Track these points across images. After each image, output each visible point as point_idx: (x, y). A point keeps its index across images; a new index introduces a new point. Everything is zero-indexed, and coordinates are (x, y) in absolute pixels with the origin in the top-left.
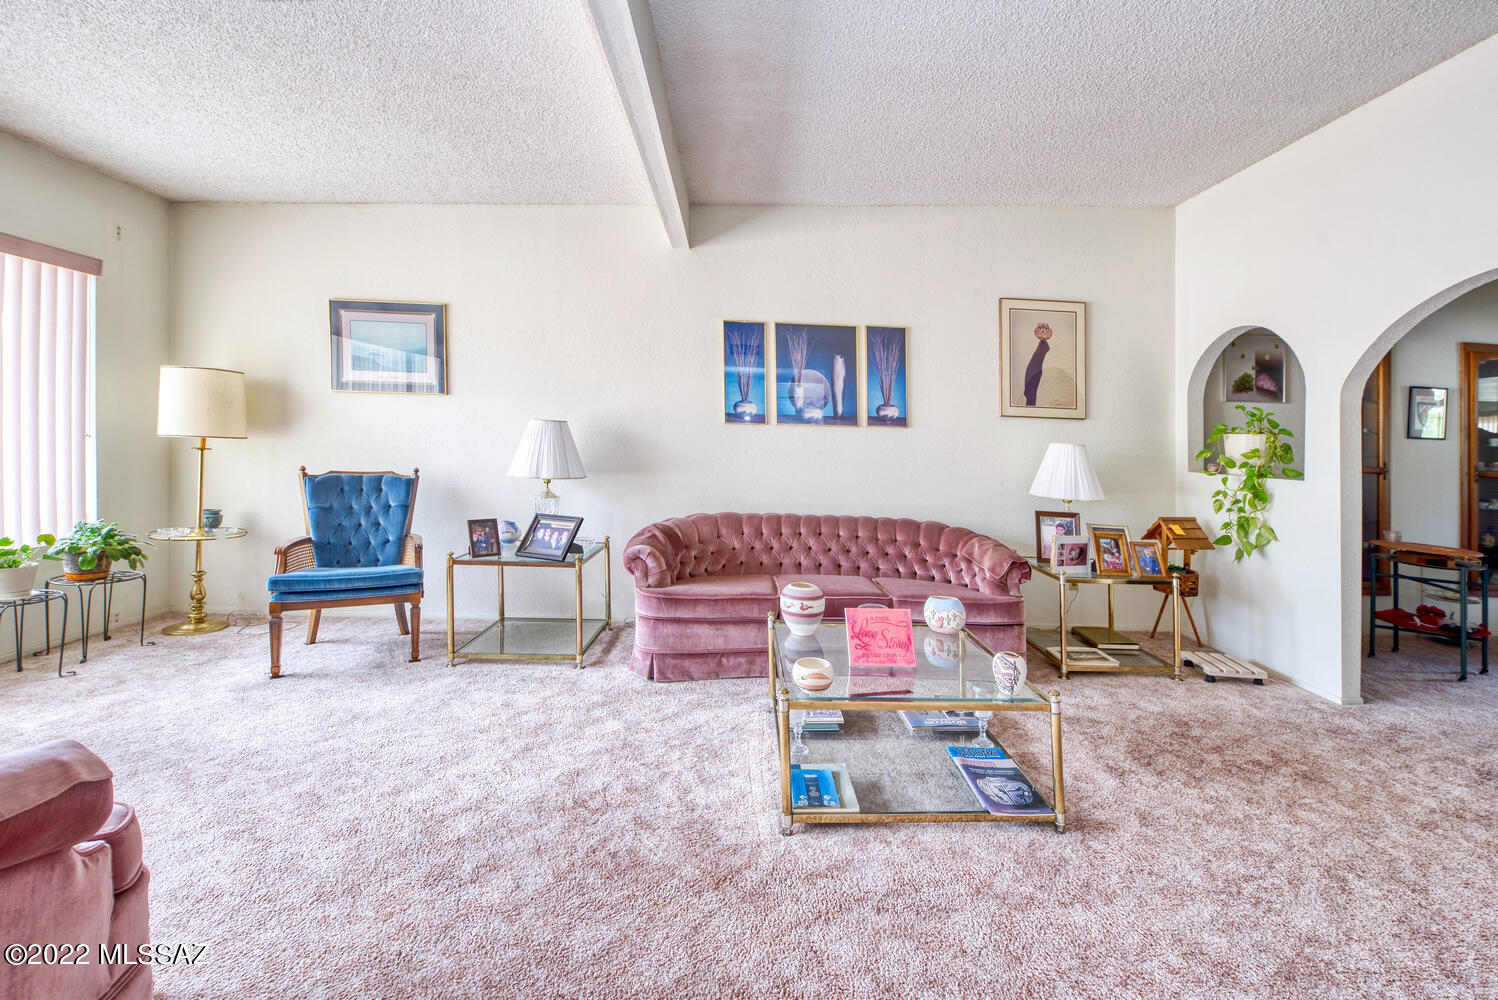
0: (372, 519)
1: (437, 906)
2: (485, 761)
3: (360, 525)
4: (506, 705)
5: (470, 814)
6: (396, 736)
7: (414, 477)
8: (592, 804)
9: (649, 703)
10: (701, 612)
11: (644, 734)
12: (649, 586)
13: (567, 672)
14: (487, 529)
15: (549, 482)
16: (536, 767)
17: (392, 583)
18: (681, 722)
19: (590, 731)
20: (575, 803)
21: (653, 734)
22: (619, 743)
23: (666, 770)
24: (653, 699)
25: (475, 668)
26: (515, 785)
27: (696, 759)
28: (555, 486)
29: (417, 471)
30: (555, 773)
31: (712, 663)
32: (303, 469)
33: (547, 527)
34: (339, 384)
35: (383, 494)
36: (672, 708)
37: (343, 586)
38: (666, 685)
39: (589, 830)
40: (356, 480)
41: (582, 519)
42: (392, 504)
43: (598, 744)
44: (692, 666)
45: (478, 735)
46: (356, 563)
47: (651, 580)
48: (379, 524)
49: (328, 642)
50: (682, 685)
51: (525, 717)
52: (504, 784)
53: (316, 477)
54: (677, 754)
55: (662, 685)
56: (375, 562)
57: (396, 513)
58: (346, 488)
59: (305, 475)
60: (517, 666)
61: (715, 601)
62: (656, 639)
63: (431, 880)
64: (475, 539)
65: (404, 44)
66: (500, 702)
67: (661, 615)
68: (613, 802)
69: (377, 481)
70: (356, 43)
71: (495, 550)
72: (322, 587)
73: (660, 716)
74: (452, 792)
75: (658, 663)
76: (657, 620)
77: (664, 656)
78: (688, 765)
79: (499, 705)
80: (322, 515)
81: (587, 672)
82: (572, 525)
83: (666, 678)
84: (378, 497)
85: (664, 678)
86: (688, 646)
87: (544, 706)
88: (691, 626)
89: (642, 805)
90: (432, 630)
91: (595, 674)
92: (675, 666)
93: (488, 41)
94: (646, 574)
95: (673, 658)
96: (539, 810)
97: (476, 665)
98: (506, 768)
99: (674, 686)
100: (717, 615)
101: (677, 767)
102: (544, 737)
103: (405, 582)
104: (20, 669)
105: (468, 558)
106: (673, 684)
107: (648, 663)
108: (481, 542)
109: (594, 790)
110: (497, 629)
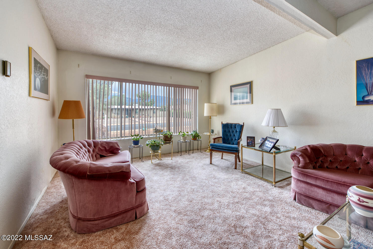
0: (233, 134)
1: (185, 228)
2: (225, 201)
3: (231, 135)
4: (244, 188)
5: (210, 211)
6: (216, 185)
7: (243, 124)
8: (238, 230)
9: (287, 208)
10: (318, 183)
11: (275, 218)
12: (299, 167)
13: (269, 186)
14: (252, 139)
15: (274, 127)
16: (235, 209)
17: (231, 149)
18: (293, 222)
19: (259, 207)
20: (234, 226)
21: (278, 220)
22: (263, 216)
23: (271, 235)
24: (290, 208)
25: (246, 175)
26: (225, 211)
27: (287, 239)
28: (276, 129)
29: (244, 123)
30: (238, 214)
31: (325, 206)
32: (222, 122)
33: (269, 141)
34: (231, 104)
35: (236, 128)
36: (295, 214)
37: (222, 148)
38: (300, 205)
39: (230, 237)
40: (231, 125)
41: (278, 140)
42: (238, 131)
43: (258, 213)
44: (314, 203)
45: (231, 193)
46: (229, 144)
47: (300, 165)
48: (235, 135)
49: (225, 159)
50: (307, 208)
51: (245, 194)
52: (224, 209)
53: (224, 124)
54: (280, 232)
55: (298, 204)
56: (233, 144)
57: (238, 133)
58: (229, 127)
59: (222, 123)
60: (256, 179)
61: (327, 181)
62: (297, 187)
63: (191, 221)
64: (248, 142)
65: (217, 21)
66: (243, 187)
67: (300, 179)
68: (244, 233)
69: (235, 125)
70: (210, 27)
71: (254, 145)
72: (218, 147)
73: (287, 215)
74: (213, 204)
75: (298, 196)
76: (298, 180)
77: (300, 194)
78: (281, 239)
79: (242, 187)
80: (224, 132)
81: (275, 189)
82: (275, 141)
83: (301, 203)
84: (235, 129)
85: (300, 202)
86: (312, 195)
87: (253, 193)
88: (314, 187)
89: (251, 241)
90: (246, 163)
91: (277, 190)
92: (305, 200)
93: (231, 7)
94: (299, 162)
95: (305, 197)
96: (224, 221)
97: (247, 175)
98: (228, 206)
99: (304, 207)
100: (328, 187)
101: (276, 237)
102: (244, 202)
103: (233, 149)
104: (186, 152)
105: (246, 146)
106: (304, 206)
107: (294, 194)
108: (250, 142)
109: (242, 226)
110: (261, 167)
